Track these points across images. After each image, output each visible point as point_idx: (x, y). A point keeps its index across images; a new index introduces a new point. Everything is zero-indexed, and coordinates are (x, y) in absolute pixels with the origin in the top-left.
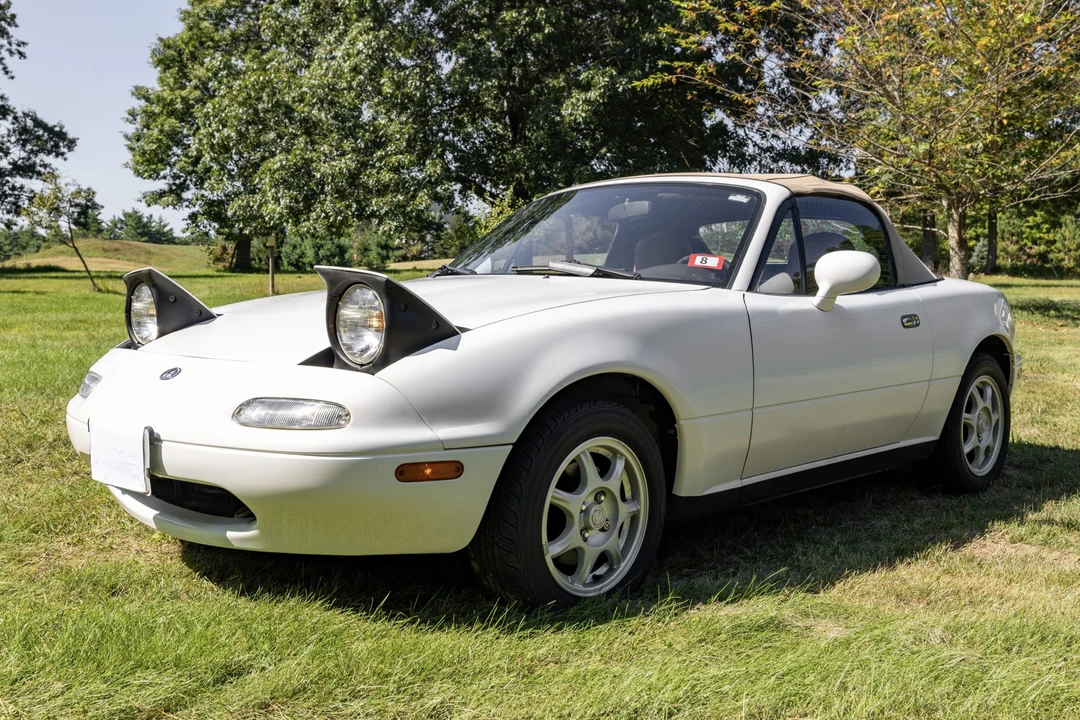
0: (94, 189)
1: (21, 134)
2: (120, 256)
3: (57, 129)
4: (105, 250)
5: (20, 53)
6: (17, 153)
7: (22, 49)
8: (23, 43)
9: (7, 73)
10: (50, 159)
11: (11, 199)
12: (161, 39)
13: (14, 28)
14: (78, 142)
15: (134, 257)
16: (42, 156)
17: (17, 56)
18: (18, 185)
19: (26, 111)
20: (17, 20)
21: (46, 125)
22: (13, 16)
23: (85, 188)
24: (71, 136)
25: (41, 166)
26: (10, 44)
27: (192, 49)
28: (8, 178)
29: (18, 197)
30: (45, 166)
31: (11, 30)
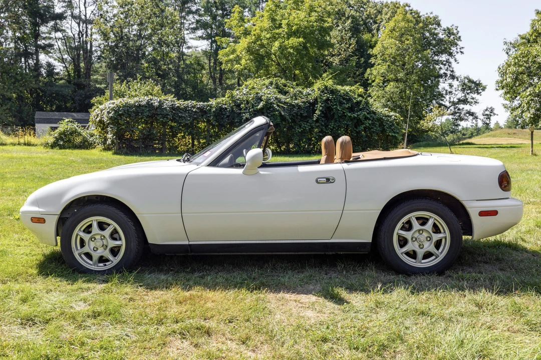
0: (494, 107)
1: (463, 86)
2: (516, 136)
3: (478, 82)
4: (509, 134)
5: (461, 52)
6: (460, 95)
7: (462, 50)
8: (462, 48)
9: (456, 61)
10: (475, 96)
11: (458, 114)
12: (520, 35)
13: (460, 42)
14: (487, 87)
15: (523, 137)
16: (471, 94)
17: (460, 53)
18: (461, 108)
19: (465, 76)
20: (461, 38)
21: (473, 81)
22: (460, 37)
23: (489, 107)
24: (484, 84)
25: (471, 99)
26: (457, 49)
27: (534, 37)
28: (457, 105)
29: (460, 113)
30: (473, 99)
31: (459, 43)
